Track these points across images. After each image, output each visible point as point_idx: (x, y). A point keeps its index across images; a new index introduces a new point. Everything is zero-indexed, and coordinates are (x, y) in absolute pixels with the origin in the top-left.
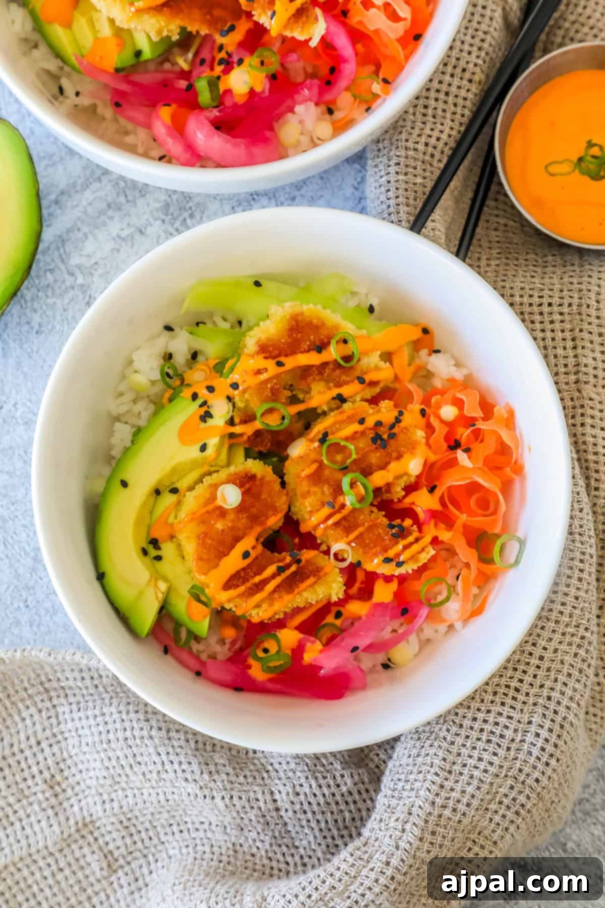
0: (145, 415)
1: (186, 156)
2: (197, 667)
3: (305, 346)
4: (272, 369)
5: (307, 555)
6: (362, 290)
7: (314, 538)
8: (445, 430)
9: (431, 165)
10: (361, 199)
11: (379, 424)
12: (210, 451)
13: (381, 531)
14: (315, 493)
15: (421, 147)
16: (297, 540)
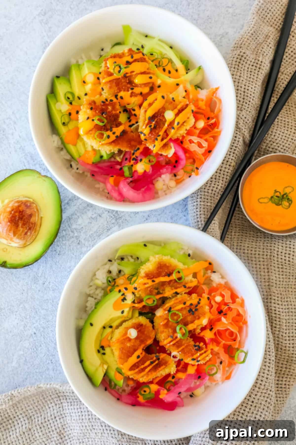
0: (100, 295)
1: (119, 198)
2: (118, 396)
3: (163, 274)
4: (150, 283)
5: (162, 356)
6: (186, 248)
7: (165, 348)
8: (217, 306)
9: (214, 197)
10: (186, 205)
11: (191, 304)
12: (125, 314)
13: (191, 348)
14: (165, 332)
15: (210, 191)
16: (158, 348)
